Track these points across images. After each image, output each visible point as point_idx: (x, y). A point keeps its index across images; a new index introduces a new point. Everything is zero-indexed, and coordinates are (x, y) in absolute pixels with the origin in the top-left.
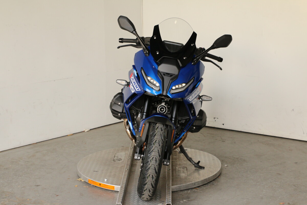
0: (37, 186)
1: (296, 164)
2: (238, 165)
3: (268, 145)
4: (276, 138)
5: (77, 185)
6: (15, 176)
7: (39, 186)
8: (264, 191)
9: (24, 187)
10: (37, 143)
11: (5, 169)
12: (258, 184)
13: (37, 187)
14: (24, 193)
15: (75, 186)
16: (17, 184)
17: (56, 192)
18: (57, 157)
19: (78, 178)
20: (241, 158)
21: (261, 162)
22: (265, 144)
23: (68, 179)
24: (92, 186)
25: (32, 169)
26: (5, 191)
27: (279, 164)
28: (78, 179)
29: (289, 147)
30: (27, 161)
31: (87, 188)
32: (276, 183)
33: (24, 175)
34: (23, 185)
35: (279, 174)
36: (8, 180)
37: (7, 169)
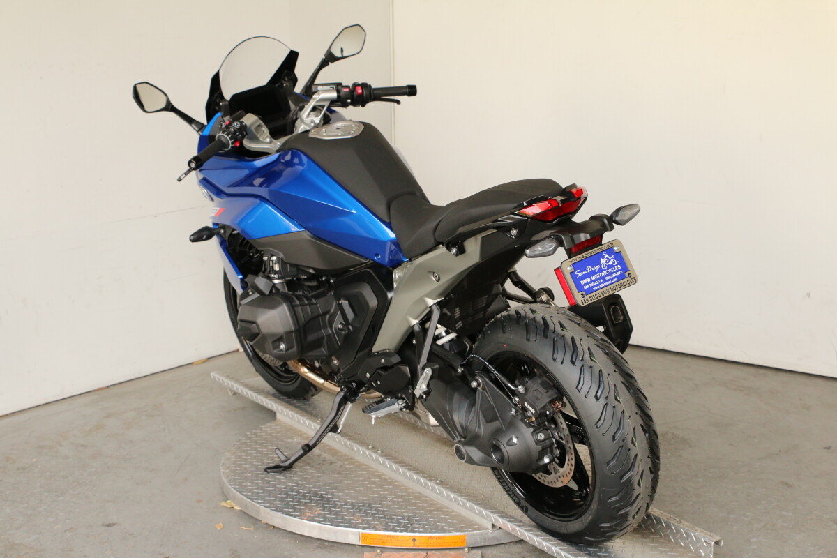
0: (109, 525)
1: (829, 451)
2: (669, 454)
3: (740, 390)
4: (762, 371)
5: (221, 524)
6: (46, 494)
7: (114, 524)
8: (754, 540)
9: (71, 528)
10: (108, 387)
11: (18, 469)
12: (731, 516)
13: (107, 528)
14: (71, 550)
15: (217, 526)
16: (50, 520)
17: (161, 545)
18: (164, 430)
19: (225, 501)
20: (673, 434)
21: (731, 445)
22: (735, 389)
23: (198, 501)
24: (264, 525)
25: (94, 469)
26: (16, 542)
27: (780, 451)
28: (223, 504)
29: (800, 399)
30: (82, 446)
31: (250, 531)
32: (784, 513)
33: (71, 491)
34: (67, 521)
35: (787, 484)
36: (26, 505)
37: (24, 469)
